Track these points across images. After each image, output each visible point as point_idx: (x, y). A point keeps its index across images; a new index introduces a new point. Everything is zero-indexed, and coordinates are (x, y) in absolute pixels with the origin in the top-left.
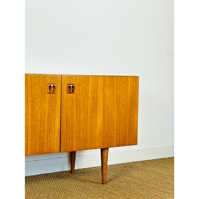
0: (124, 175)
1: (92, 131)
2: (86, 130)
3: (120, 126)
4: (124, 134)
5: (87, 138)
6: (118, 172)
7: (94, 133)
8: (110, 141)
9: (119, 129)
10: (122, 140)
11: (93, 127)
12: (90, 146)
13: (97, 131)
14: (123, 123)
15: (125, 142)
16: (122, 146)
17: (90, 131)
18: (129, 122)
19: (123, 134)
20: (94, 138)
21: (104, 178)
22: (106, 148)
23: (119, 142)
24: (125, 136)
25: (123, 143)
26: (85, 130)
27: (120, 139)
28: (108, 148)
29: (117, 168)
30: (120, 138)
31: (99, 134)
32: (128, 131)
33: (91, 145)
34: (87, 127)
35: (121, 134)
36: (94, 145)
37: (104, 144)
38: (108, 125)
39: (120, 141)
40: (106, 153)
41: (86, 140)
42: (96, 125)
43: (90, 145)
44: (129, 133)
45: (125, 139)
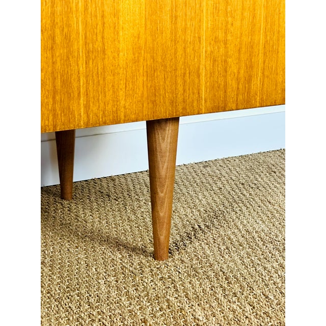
0: (244, 208)
1: (98, 45)
2: (67, 38)
3: (227, 22)
4: (244, 57)
5: (75, 76)
6: (226, 193)
7: (108, 53)
8: (180, 89)
9: (221, 35)
10: (235, 85)
11: (100, 27)
12: (87, 113)
13: (122, 46)
14: (243, 9)
15: (249, 92)
16: (237, 109)
17: (86, 43)
18: (266, 7)
19: (239, 59)
20: (109, 78)
21: (162, 238)
22: (167, 120)
23: (222, 93)
24: (250, 67)
25: (240, 97)
26: (58, 39)
27: (229, 78)
28: (176, 120)
29: (224, 173)
30: (225, 77)
31: (131, 56)
32: (261, 47)
33: (94, 108)
34: (69, 26)
35: (229, 60)
36: (109, 108)
37: (154, 102)
38: (174, 18)
39: (229, 90)
40: (168, 139)
41: (66, 83)
42: (116, 14)
43: (87, 107)
44: (265, 54)
45: (249, 80)
